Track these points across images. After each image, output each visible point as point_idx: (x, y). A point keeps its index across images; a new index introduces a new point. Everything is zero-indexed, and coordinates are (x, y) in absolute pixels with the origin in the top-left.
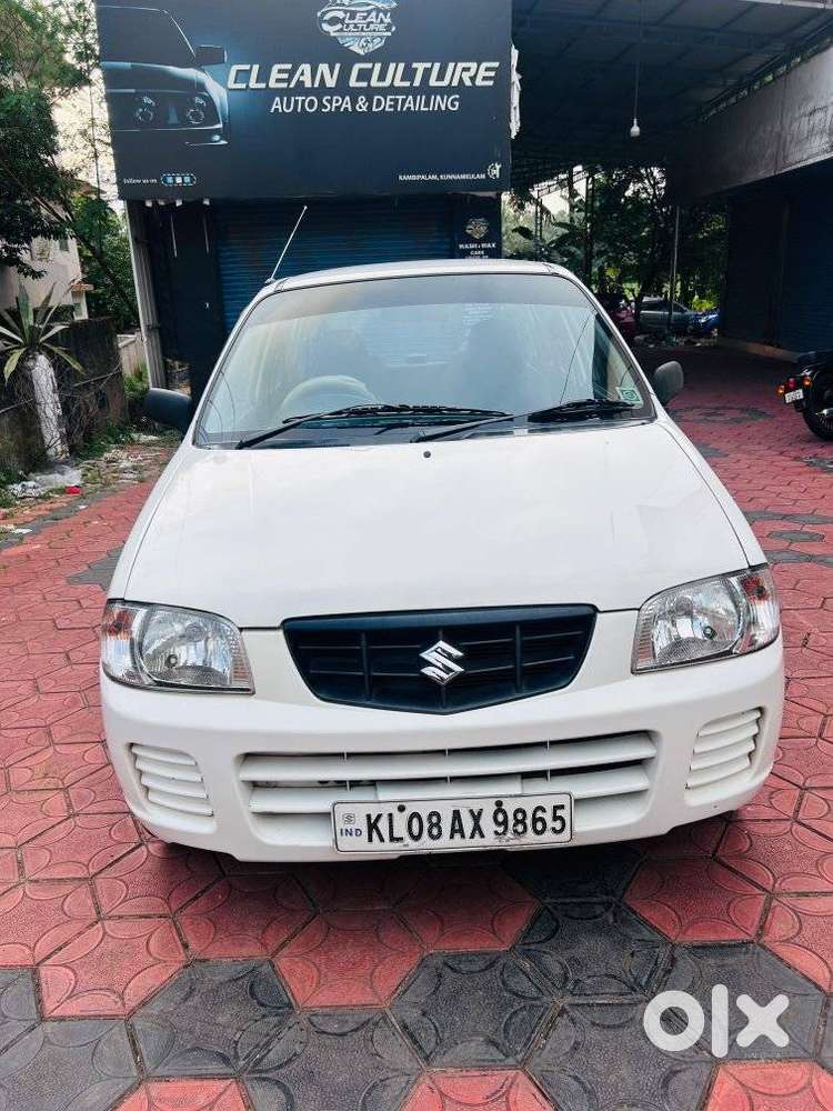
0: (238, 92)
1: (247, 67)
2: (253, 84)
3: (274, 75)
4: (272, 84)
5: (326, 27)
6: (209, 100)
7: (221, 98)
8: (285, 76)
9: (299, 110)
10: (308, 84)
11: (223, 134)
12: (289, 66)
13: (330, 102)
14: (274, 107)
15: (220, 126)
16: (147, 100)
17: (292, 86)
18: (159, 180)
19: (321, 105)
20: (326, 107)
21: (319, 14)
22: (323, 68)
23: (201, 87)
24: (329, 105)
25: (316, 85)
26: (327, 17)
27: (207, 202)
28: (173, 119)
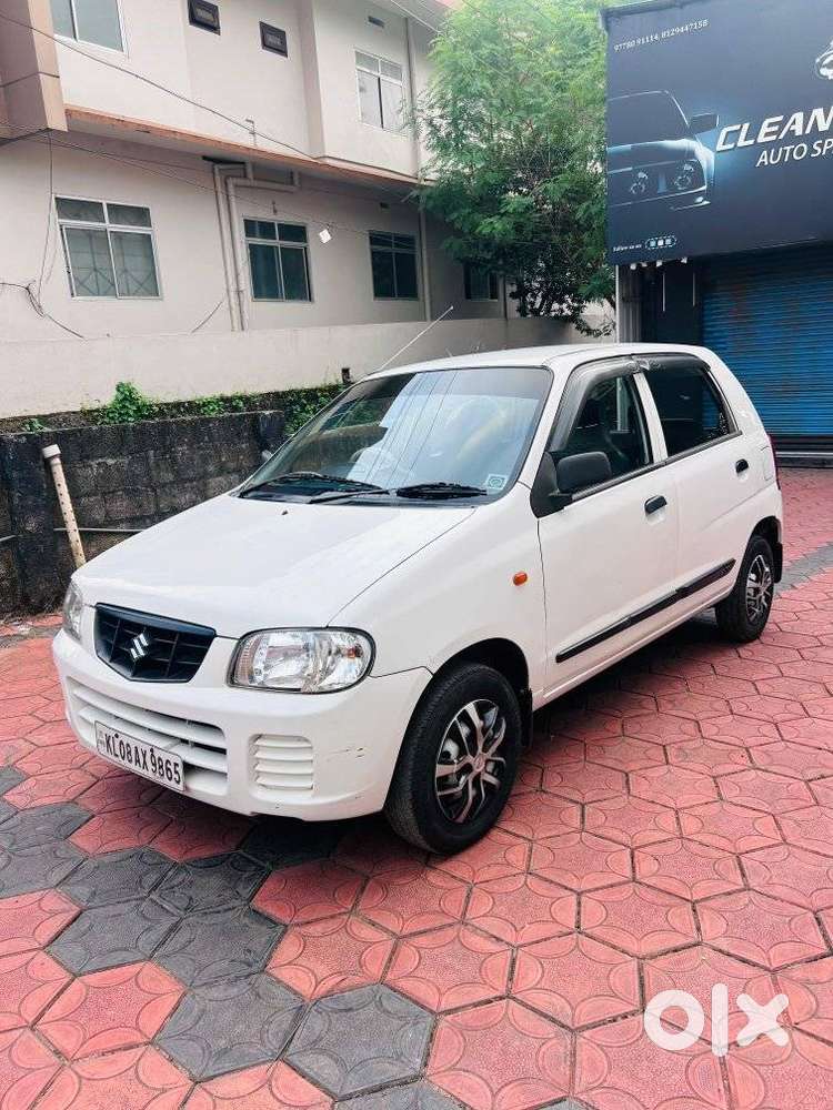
0: (727, 153)
1: (737, 127)
2: (741, 143)
3: (765, 129)
4: (761, 139)
5: (824, 71)
6: (698, 166)
7: (708, 162)
8: (776, 128)
9: (786, 160)
10: (799, 132)
11: (706, 195)
12: (780, 118)
13: (821, 146)
14: (761, 160)
15: (704, 188)
16: (642, 175)
17: (781, 136)
18: (643, 245)
19: (812, 150)
20: (816, 151)
21: (818, 60)
22: (818, 113)
23: (691, 154)
24: (820, 150)
25: (808, 131)
26: (827, 61)
27: (684, 261)
28: (662, 188)
